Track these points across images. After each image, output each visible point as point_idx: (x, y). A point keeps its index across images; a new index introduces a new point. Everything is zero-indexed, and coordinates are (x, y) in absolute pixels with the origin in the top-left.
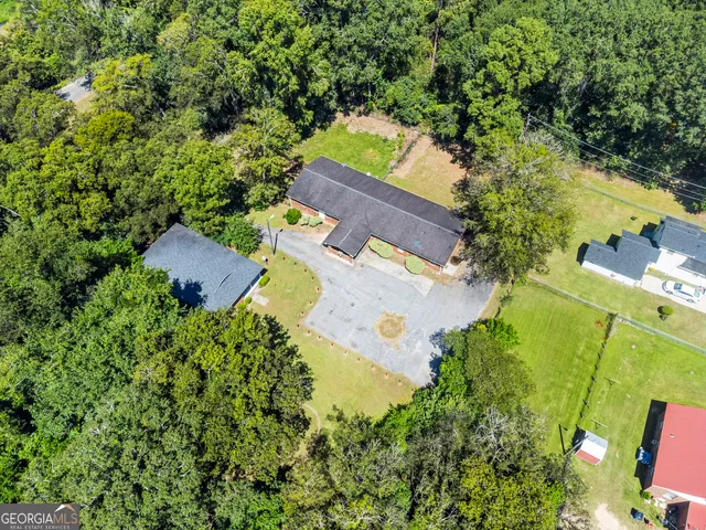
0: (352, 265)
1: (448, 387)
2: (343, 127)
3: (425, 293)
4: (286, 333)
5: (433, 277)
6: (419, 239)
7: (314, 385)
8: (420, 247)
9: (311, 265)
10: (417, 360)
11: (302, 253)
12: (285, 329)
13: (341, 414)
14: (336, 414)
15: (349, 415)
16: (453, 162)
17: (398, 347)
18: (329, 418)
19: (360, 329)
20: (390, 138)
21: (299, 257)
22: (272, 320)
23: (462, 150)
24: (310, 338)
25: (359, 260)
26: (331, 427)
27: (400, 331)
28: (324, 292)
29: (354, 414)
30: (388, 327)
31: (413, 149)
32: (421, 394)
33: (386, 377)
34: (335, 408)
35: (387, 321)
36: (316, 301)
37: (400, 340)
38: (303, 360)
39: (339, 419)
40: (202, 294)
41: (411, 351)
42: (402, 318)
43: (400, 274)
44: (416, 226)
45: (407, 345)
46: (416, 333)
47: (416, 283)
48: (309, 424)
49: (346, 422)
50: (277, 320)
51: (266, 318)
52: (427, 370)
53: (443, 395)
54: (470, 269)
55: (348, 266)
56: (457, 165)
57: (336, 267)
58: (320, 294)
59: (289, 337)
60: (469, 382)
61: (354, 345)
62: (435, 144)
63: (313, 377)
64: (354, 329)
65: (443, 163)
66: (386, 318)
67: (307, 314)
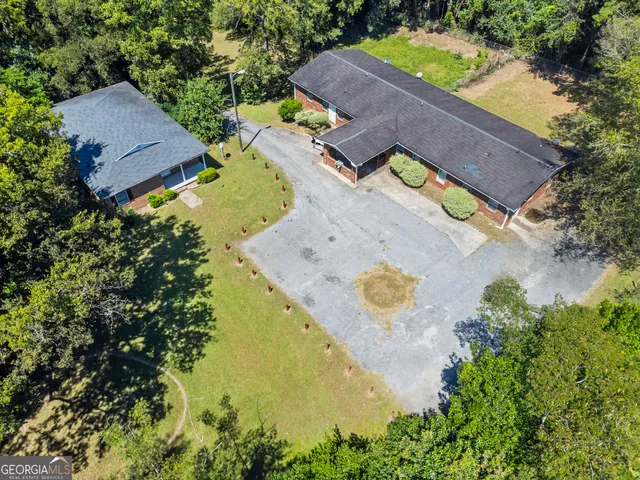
0: (353, 186)
1: (468, 420)
2: (404, 40)
3: (467, 252)
4: (204, 254)
5: (488, 231)
6: (476, 163)
7: (209, 348)
8: (476, 175)
9: (289, 172)
10: (420, 360)
11: (284, 156)
12: (205, 248)
13: (233, 417)
14: (221, 414)
15: (246, 425)
16: (557, 93)
17: (389, 327)
18: (207, 418)
19: (330, 279)
20: (465, 56)
21: (276, 159)
22: (193, 230)
23: (576, 82)
24: (238, 269)
25: (367, 181)
26: (202, 438)
27: (401, 299)
28: (293, 212)
29: (256, 426)
30: (381, 288)
31: (497, 72)
32: (405, 426)
33: (347, 374)
34: (225, 402)
35: (383, 278)
36: (275, 219)
37: (397, 314)
38: (209, 301)
39: (223, 427)
40: (97, 160)
41: (412, 339)
42: (412, 280)
43: (431, 214)
44: (477, 143)
45: (408, 327)
46: (432, 312)
47: (454, 232)
48: (162, 416)
49: (234, 436)
50: (200, 233)
51: (184, 226)
52: (436, 384)
53: (452, 438)
54: (561, 234)
55: (346, 185)
56: (563, 99)
57: (327, 183)
58: (286, 212)
59: (206, 261)
60: (530, 425)
61: (308, 300)
62: (532, 71)
63: (212, 333)
64: (319, 275)
65: (541, 92)
66: (383, 273)
67: (251, 234)
